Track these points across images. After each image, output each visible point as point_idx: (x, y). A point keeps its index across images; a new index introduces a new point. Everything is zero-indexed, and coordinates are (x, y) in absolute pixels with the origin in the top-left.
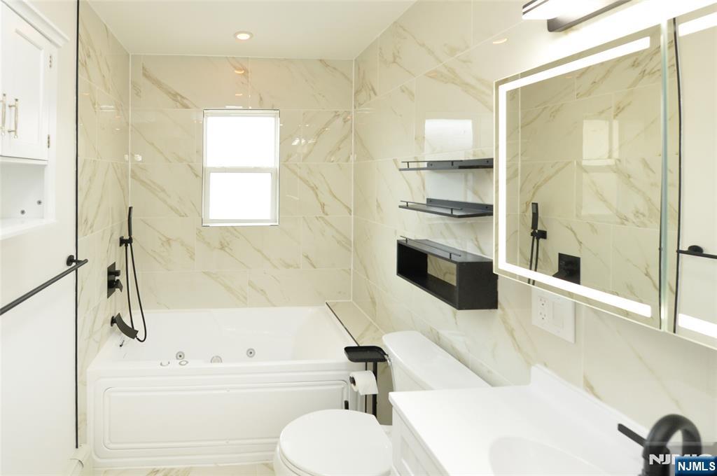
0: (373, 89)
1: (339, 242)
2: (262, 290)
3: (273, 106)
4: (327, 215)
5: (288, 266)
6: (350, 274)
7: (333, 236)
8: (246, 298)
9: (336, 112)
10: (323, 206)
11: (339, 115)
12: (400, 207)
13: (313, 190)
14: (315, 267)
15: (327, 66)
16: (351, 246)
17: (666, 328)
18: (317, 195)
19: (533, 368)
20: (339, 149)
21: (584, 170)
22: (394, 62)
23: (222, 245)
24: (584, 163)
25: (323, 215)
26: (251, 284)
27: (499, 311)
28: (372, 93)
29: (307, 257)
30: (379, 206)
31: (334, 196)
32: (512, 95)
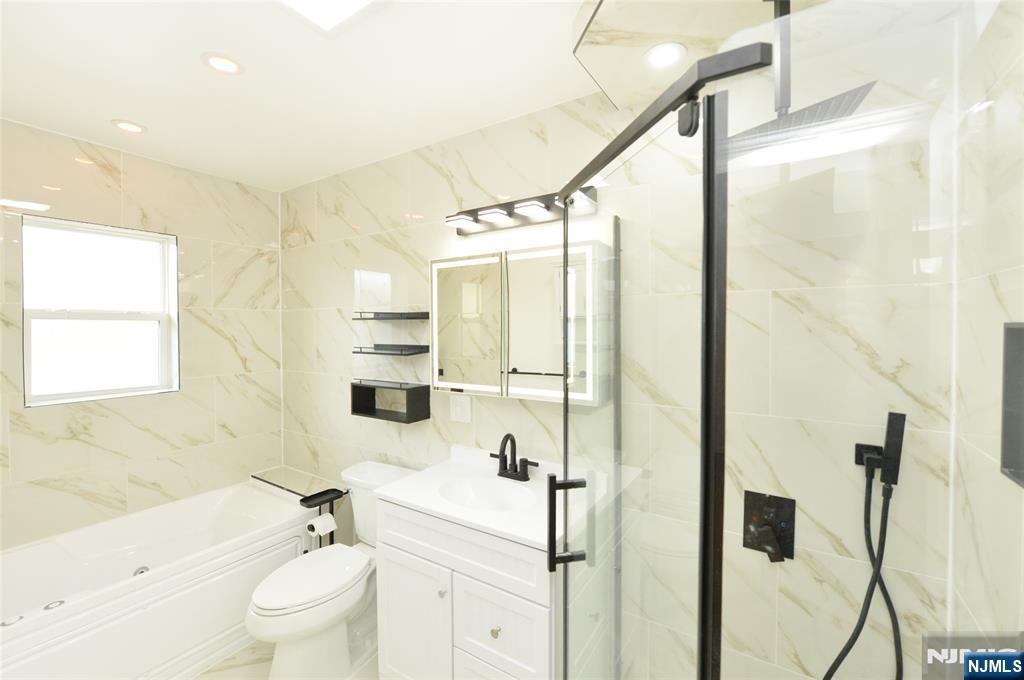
0: (310, 234)
1: (265, 402)
2: (154, 484)
3: (166, 229)
4: (250, 371)
5: (194, 442)
6: (280, 436)
7: (258, 396)
8: (123, 502)
9: (259, 250)
10: (244, 361)
11: (262, 254)
12: (354, 352)
13: (231, 342)
14: (235, 437)
15: (247, 192)
16: (280, 404)
17: (505, 394)
18: (236, 349)
19: (452, 448)
20: (264, 293)
21: (464, 321)
22: (336, 214)
23: (72, 432)
24: (464, 316)
25: (246, 373)
26: (133, 480)
27: (431, 419)
28: (308, 237)
29: (224, 426)
30: (319, 356)
31: (259, 349)
32: (440, 271)
